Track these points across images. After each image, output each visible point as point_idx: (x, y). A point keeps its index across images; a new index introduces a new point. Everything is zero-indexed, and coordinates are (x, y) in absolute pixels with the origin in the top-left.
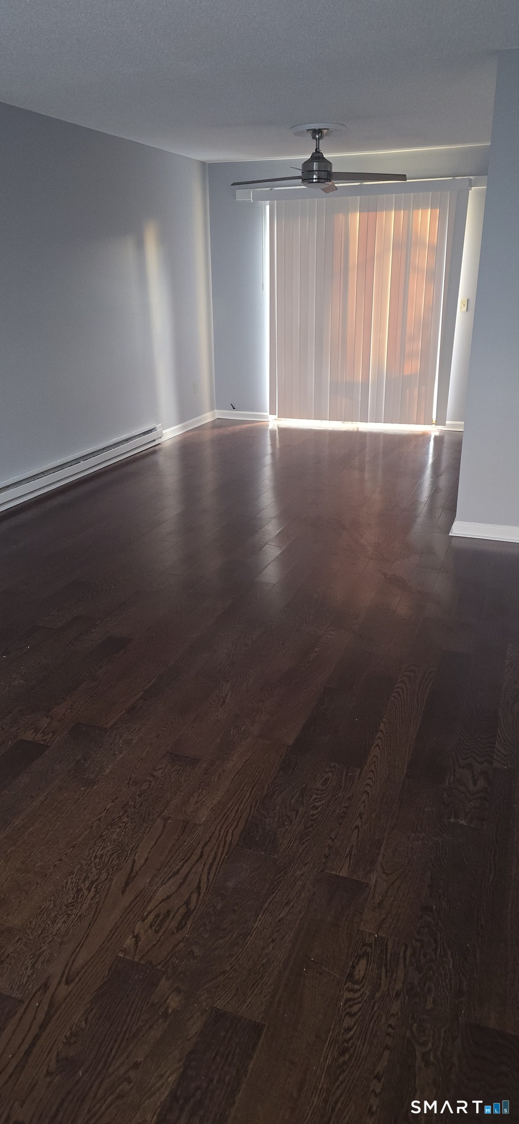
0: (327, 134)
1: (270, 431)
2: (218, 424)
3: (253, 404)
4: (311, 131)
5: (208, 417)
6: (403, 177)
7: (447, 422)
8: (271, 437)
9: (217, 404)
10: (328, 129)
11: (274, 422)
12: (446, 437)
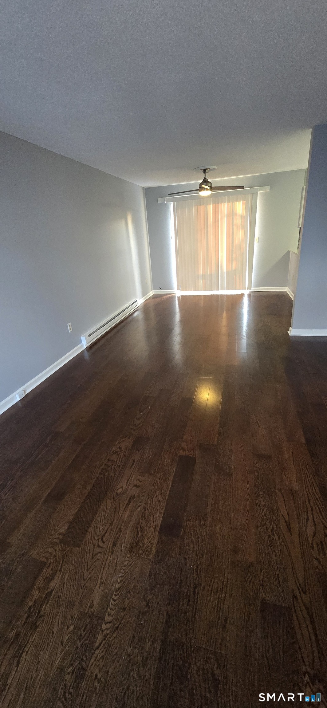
0: (209, 171)
1: (178, 297)
2: (155, 297)
3: (169, 287)
4: (202, 170)
5: (151, 294)
6: (243, 187)
7: (252, 288)
8: (178, 299)
9: (154, 288)
10: (210, 168)
11: (178, 293)
12: (252, 294)
